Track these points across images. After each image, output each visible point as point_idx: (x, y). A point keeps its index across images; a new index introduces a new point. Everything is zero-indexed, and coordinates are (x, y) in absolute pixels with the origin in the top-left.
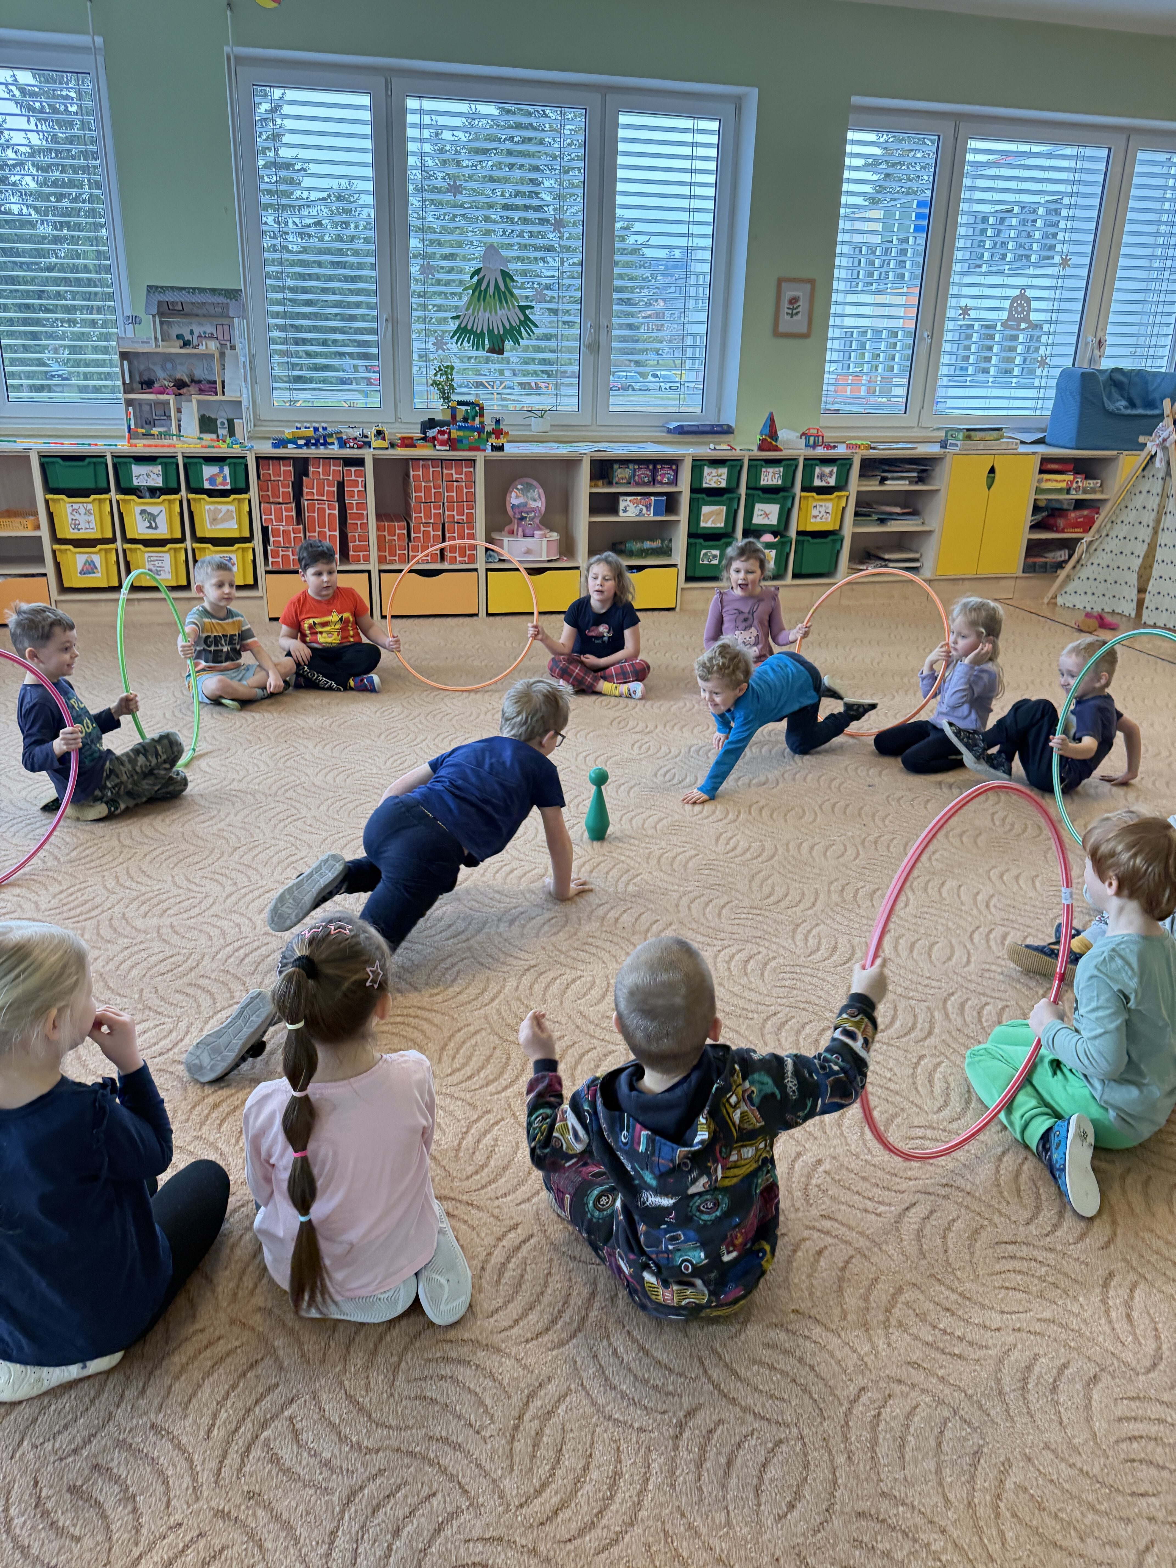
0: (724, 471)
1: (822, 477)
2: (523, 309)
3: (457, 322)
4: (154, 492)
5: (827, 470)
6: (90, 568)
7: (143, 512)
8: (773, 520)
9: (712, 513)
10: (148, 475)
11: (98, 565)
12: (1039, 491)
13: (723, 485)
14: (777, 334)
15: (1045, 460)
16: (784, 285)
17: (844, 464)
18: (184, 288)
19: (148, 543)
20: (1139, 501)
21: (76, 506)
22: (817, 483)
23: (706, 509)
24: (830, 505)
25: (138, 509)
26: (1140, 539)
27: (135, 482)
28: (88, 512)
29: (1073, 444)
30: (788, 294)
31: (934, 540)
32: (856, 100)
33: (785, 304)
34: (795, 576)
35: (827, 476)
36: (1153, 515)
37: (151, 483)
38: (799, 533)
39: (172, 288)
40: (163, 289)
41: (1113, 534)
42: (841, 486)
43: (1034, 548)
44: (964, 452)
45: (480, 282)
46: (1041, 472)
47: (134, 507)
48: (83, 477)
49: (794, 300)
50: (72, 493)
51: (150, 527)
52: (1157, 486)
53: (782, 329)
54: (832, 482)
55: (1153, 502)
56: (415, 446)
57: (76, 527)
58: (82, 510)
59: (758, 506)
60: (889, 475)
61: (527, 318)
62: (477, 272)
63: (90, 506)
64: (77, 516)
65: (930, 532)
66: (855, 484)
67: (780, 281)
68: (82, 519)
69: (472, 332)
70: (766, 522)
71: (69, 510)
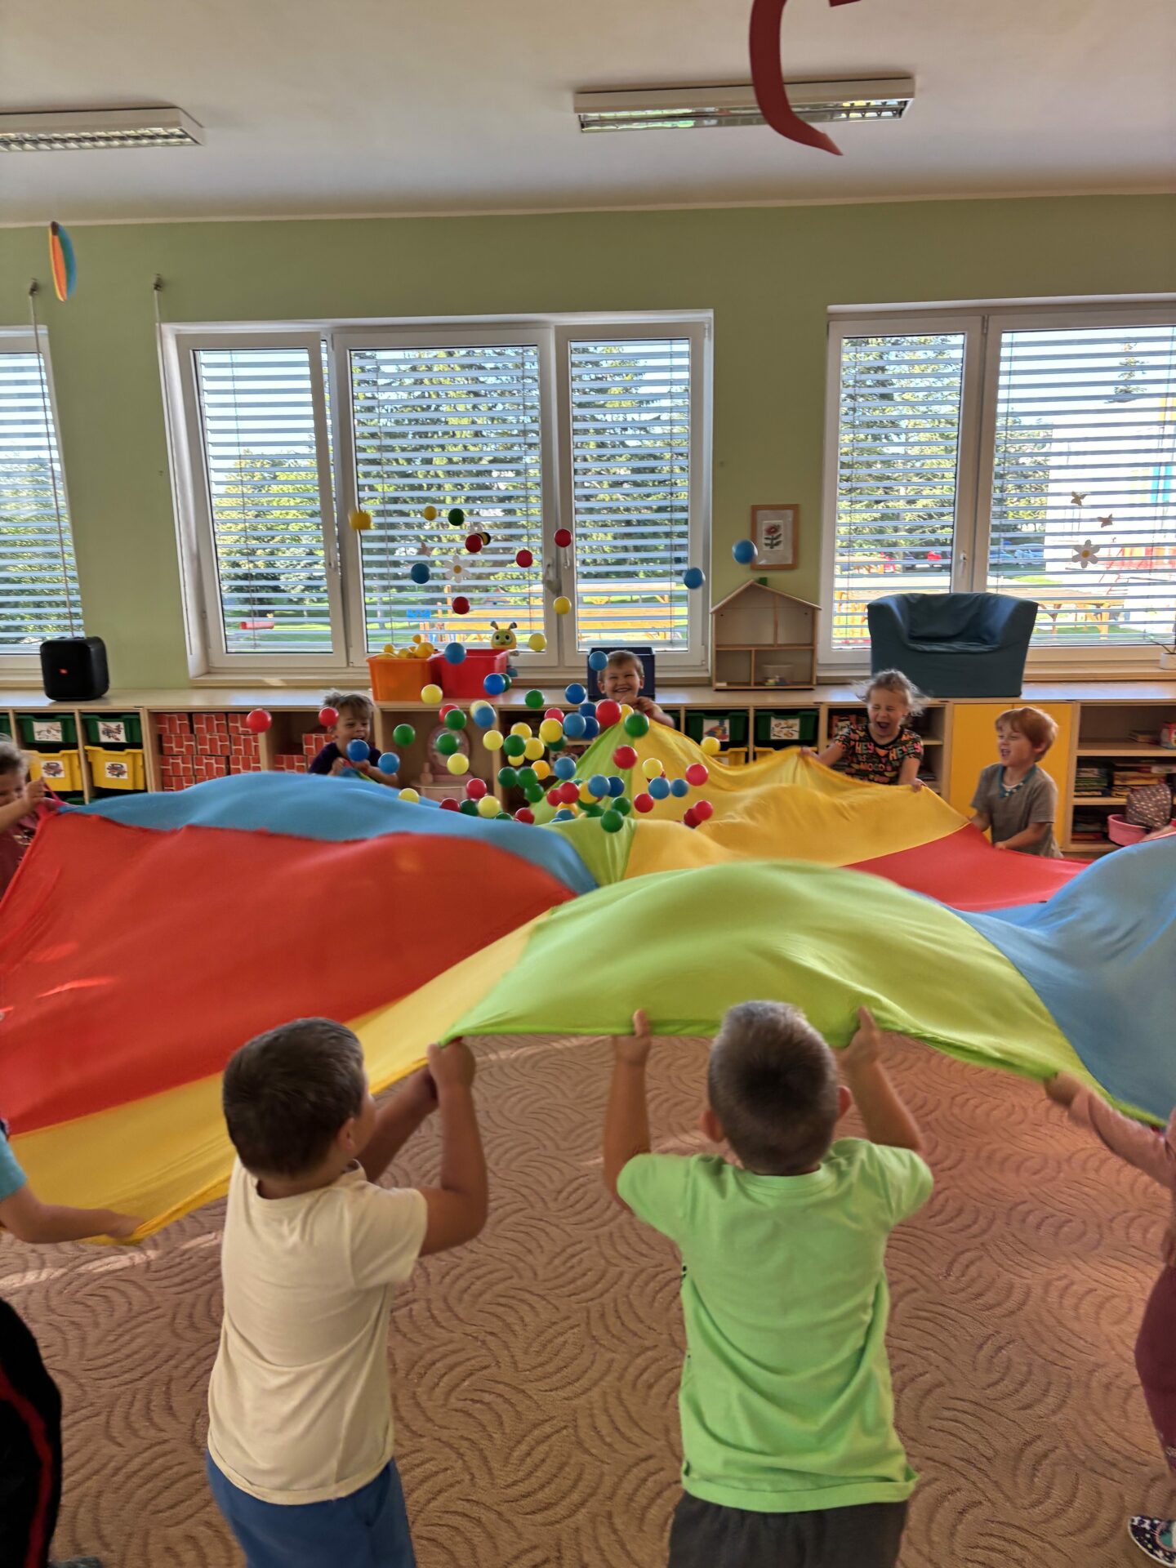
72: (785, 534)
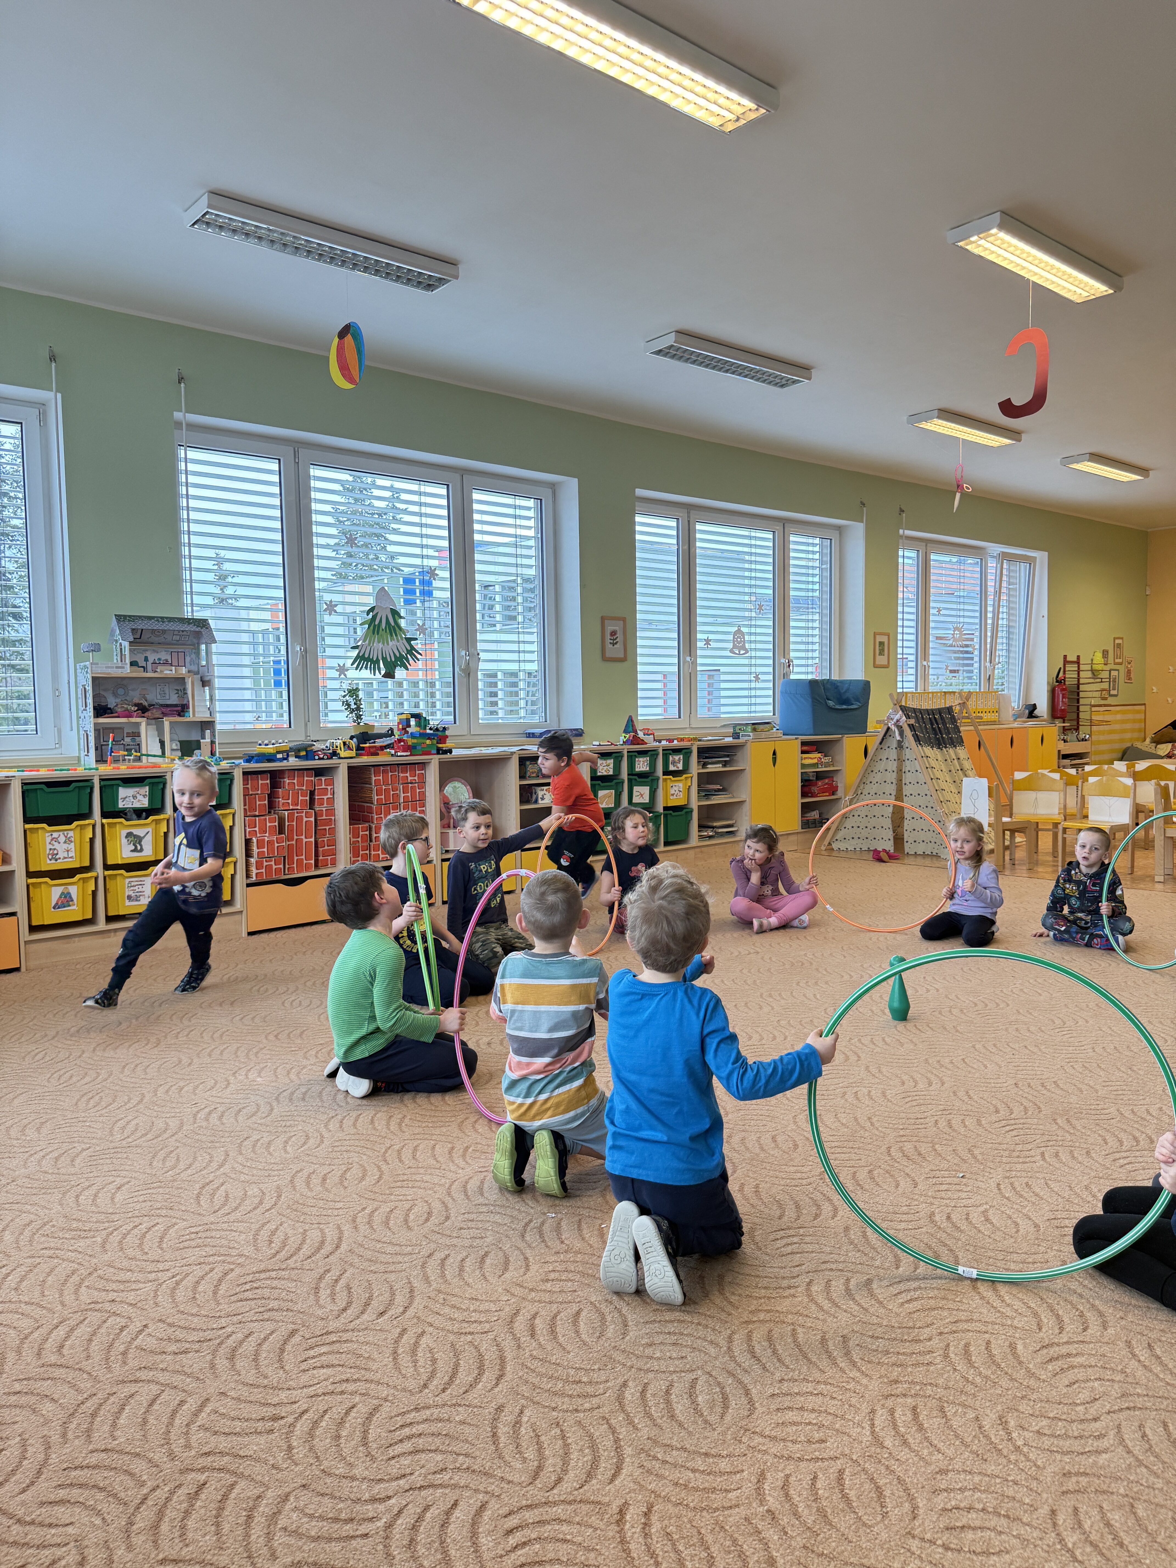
0: (611, 762)
1: (674, 763)
2: (409, 640)
3: (357, 651)
4: (140, 813)
5: (677, 758)
6: (66, 900)
7: (129, 835)
8: (646, 799)
9: (605, 796)
10: (134, 797)
11: (74, 897)
12: (803, 766)
13: (611, 773)
14: (605, 659)
15: (803, 744)
16: (606, 622)
17: (684, 751)
18: (153, 618)
19: (131, 867)
20: (881, 766)
21: (55, 835)
22: (672, 768)
23: (601, 793)
24: (681, 785)
25: (124, 832)
26: (887, 793)
27: (121, 805)
28: (68, 841)
29: (812, 732)
30: (609, 629)
31: (746, 808)
32: (640, 492)
33: (608, 636)
34: (667, 844)
35: (677, 763)
36: (895, 775)
37: (137, 805)
38: (665, 808)
39: (140, 617)
40: (132, 618)
41: (865, 792)
42: (685, 770)
43: (806, 808)
44: (757, 740)
45: (374, 617)
46: (803, 752)
47: (121, 830)
48: (66, 804)
49: (613, 633)
50: (53, 821)
51: (135, 850)
52: (893, 754)
53: (608, 655)
54: (680, 767)
55: (893, 766)
56: (377, 754)
57: (54, 857)
58: (62, 839)
59: (636, 788)
60: (710, 760)
61: (412, 648)
62: (372, 609)
63: (71, 834)
64: (56, 845)
65: (741, 803)
66: (695, 768)
67: (603, 619)
68: (61, 848)
69: (368, 660)
70: (641, 801)
71: (48, 839)
72: (619, 635)
